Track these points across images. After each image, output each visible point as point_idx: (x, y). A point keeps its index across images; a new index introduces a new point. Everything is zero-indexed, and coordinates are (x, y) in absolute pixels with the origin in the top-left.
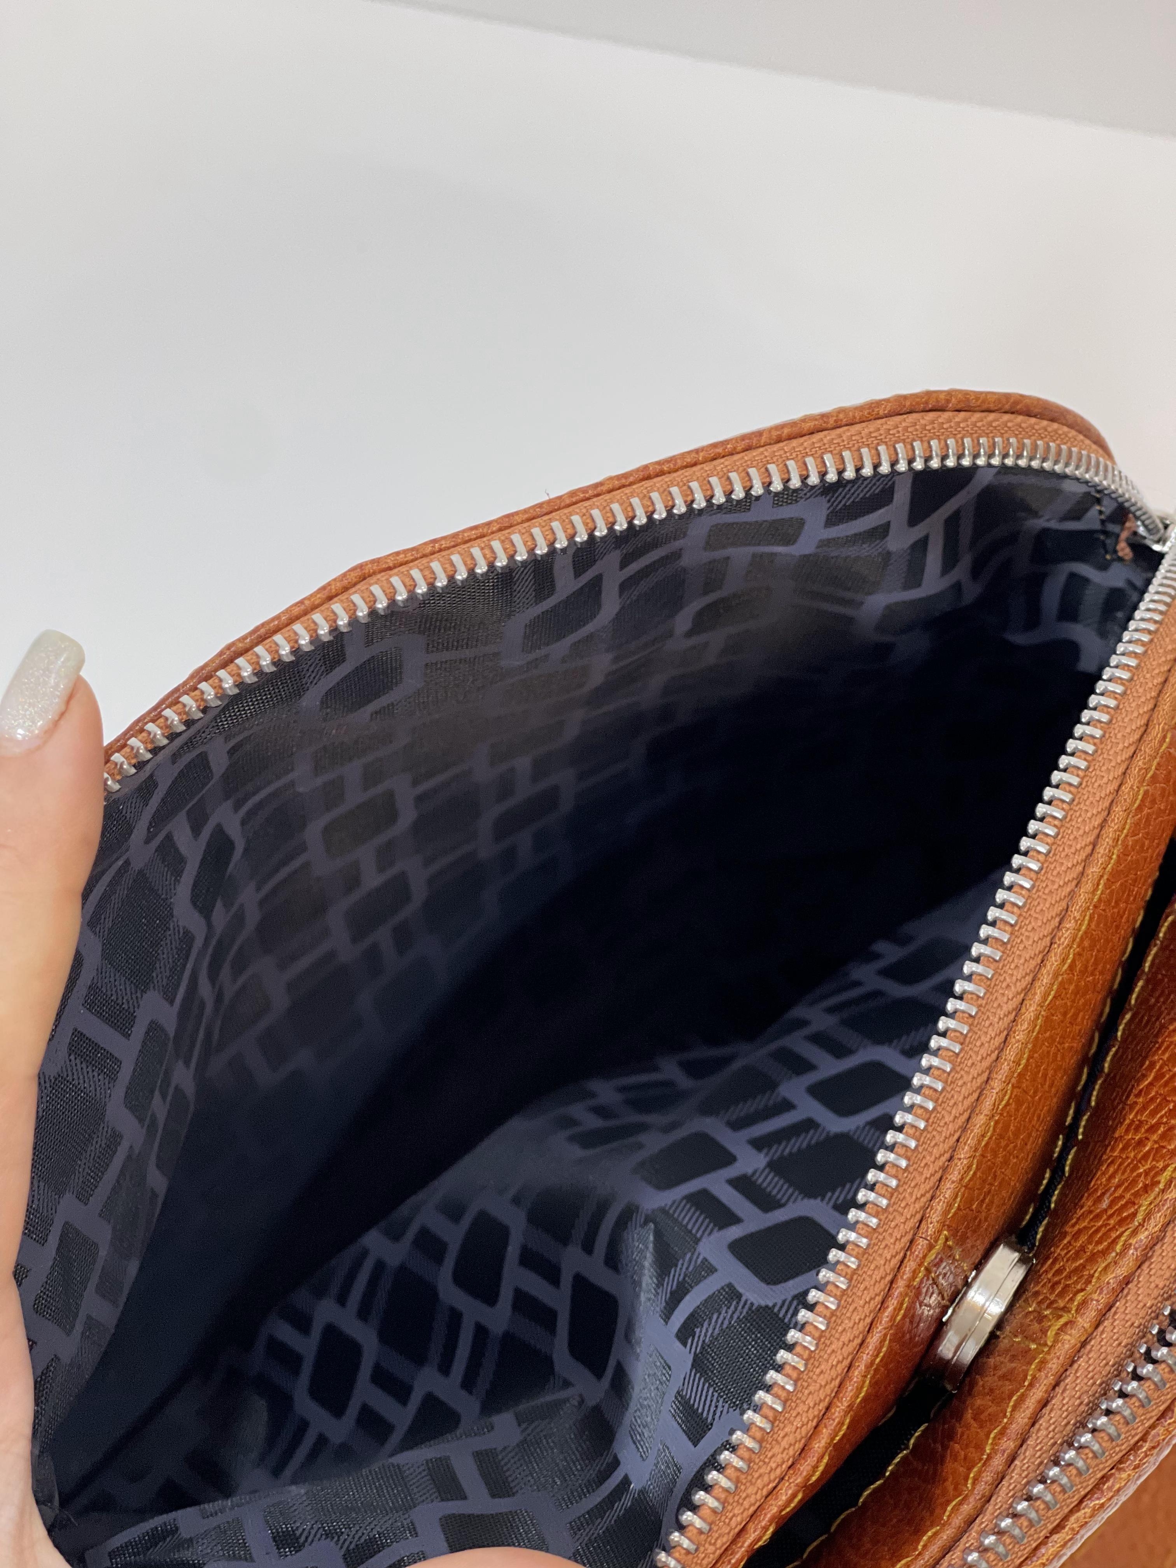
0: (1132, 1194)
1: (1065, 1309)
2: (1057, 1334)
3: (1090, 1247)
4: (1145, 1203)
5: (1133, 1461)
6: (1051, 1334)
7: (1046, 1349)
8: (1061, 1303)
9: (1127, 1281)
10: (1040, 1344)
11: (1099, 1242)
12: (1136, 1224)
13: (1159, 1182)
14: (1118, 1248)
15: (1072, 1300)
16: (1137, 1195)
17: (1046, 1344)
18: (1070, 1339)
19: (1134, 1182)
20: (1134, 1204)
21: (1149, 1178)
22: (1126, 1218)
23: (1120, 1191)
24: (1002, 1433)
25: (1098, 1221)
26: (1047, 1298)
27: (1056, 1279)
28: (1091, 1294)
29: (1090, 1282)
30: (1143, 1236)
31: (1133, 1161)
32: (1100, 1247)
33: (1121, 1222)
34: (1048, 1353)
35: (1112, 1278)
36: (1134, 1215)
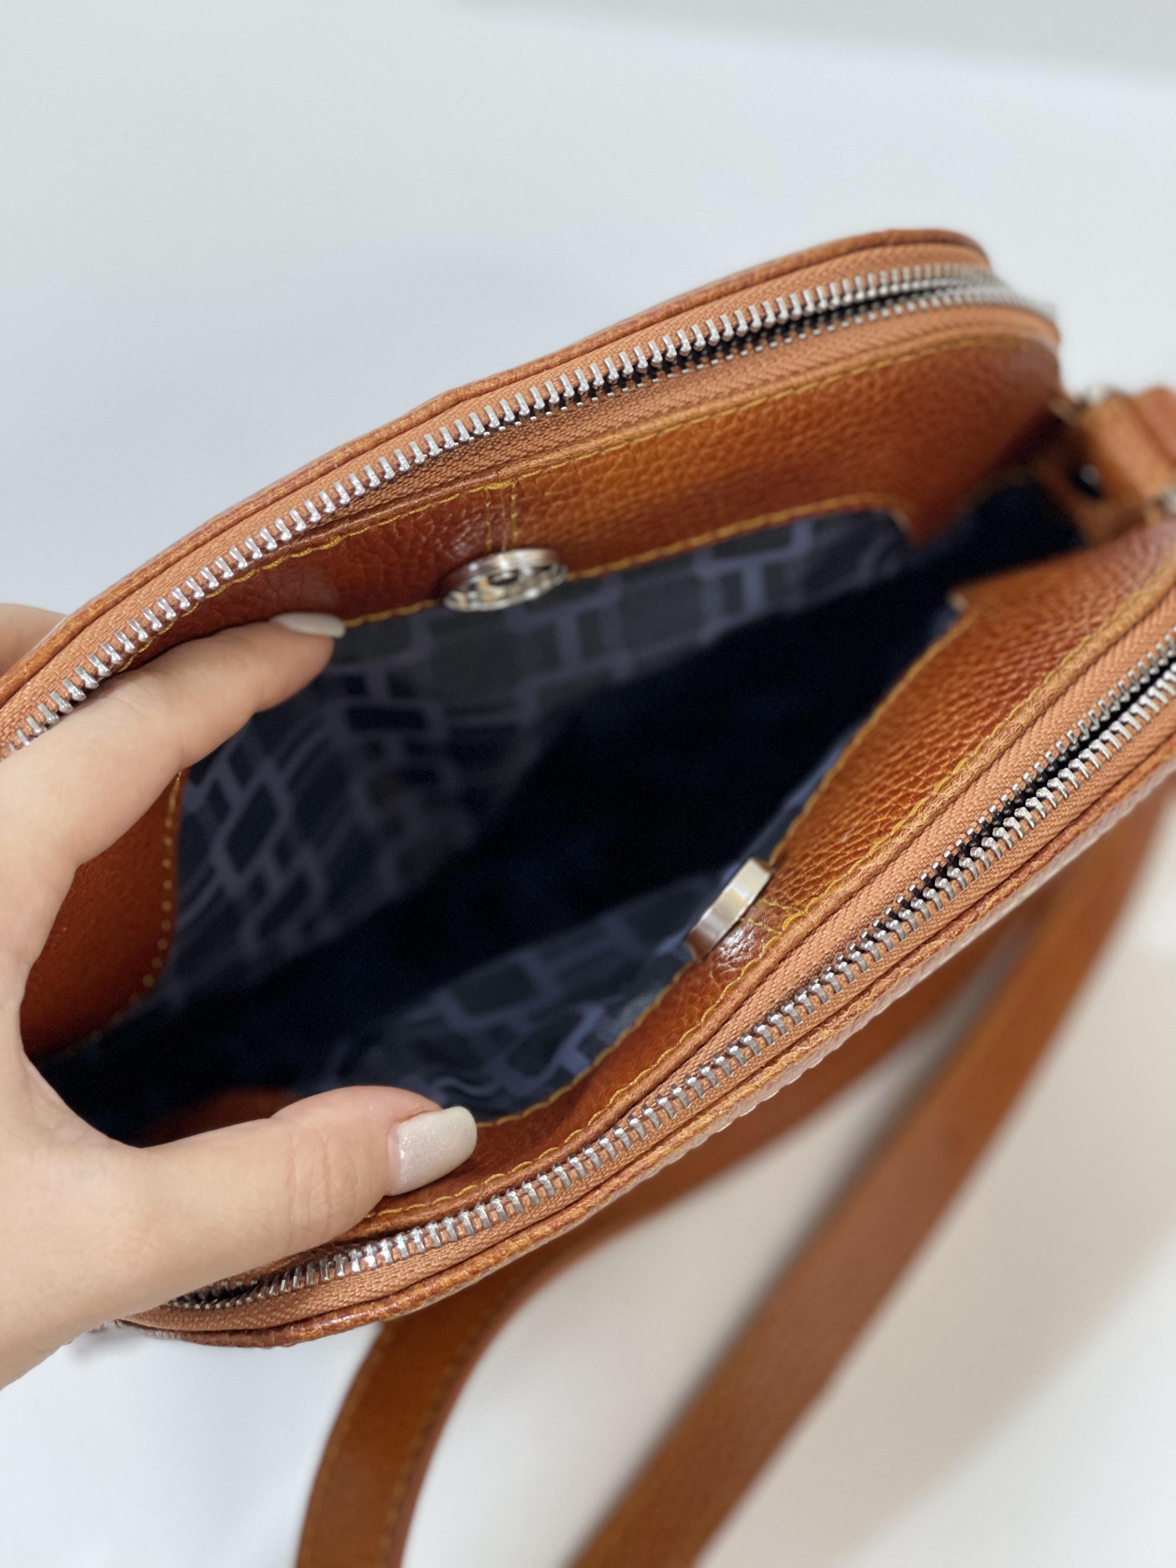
0: (868, 836)
1: (800, 907)
2: (791, 923)
3: (828, 868)
4: (876, 843)
5: (834, 1023)
6: (786, 923)
7: (780, 933)
8: (797, 903)
9: (850, 896)
10: (776, 929)
11: (834, 866)
12: (867, 857)
13: (891, 831)
14: (850, 872)
15: (807, 902)
16: (872, 837)
17: (780, 930)
18: (800, 929)
19: (871, 827)
20: (868, 843)
21: (884, 827)
22: (860, 852)
23: (859, 832)
24: (735, 987)
25: (837, 850)
26: (786, 898)
27: (796, 886)
28: (822, 899)
29: (824, 892)
30: (871, 865)
31: (873, 812)
32: (836, 869)
33: (856, 854)
34: (782, 936)
35: (840, 891)
36: (867, 850)
